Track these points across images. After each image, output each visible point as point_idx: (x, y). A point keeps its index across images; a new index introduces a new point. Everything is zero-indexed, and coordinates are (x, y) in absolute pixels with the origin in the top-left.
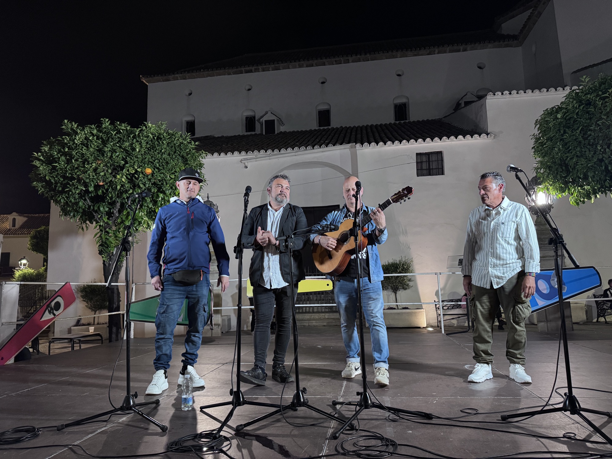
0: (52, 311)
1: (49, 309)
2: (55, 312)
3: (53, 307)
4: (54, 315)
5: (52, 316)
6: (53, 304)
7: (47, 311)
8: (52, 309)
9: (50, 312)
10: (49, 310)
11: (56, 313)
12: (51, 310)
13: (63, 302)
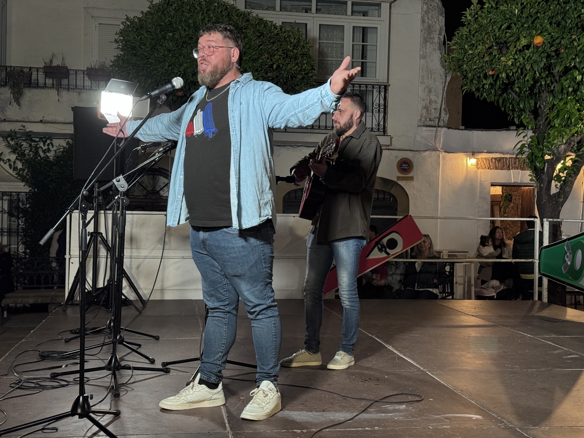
0: (384, 249)
1: (380, 246)
2: (388, 250)
3: (385, 245)
4: (388, 254)
5: (384, 255)
6: (385, 241)
7: (376, 249)
8: (383, 246)
9: (380, 250)
10: (378, 248)
11: (391, 252)
12: (382, 248)
13: (401, 239)
